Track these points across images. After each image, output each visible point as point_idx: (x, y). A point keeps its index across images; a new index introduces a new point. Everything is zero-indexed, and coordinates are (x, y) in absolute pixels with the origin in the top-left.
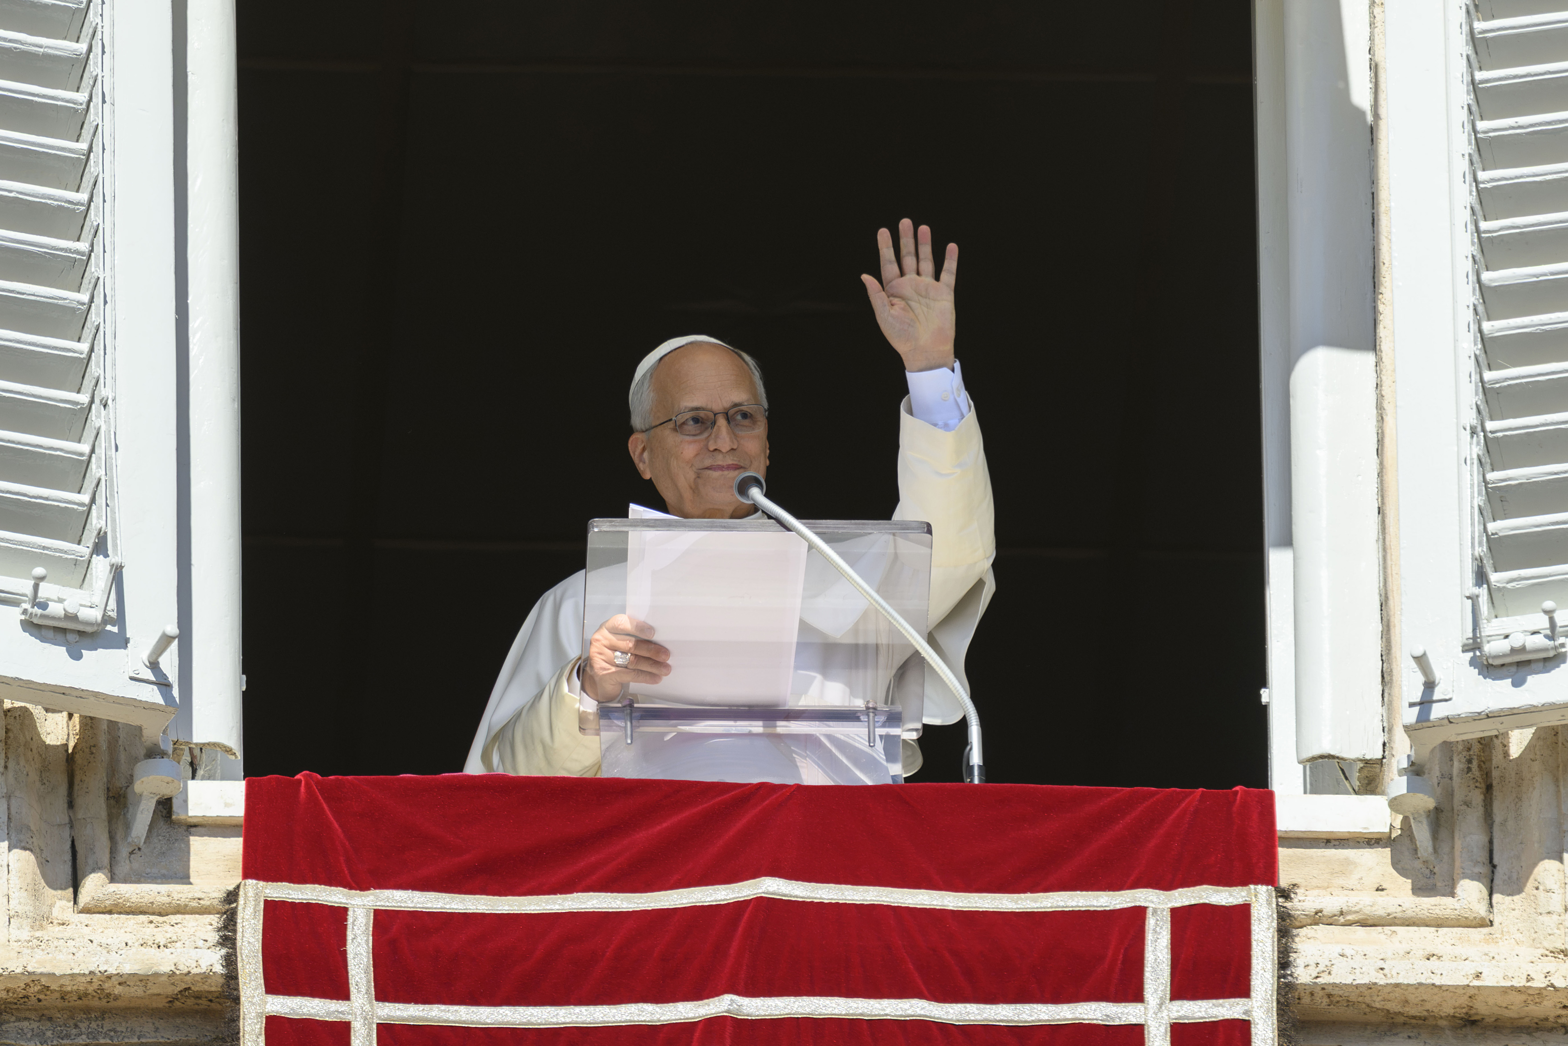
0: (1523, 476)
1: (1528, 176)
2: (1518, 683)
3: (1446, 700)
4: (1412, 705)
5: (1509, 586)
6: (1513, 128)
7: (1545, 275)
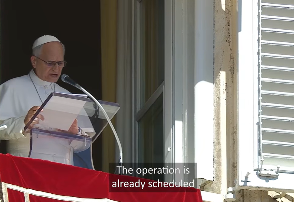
0: (269, 130)
1: (271, 56)
2: (267, 181)
3: (250, 182)
4: (242, 181)
5: (265, 157)
6: (268, 43)
7: (275, 81)
